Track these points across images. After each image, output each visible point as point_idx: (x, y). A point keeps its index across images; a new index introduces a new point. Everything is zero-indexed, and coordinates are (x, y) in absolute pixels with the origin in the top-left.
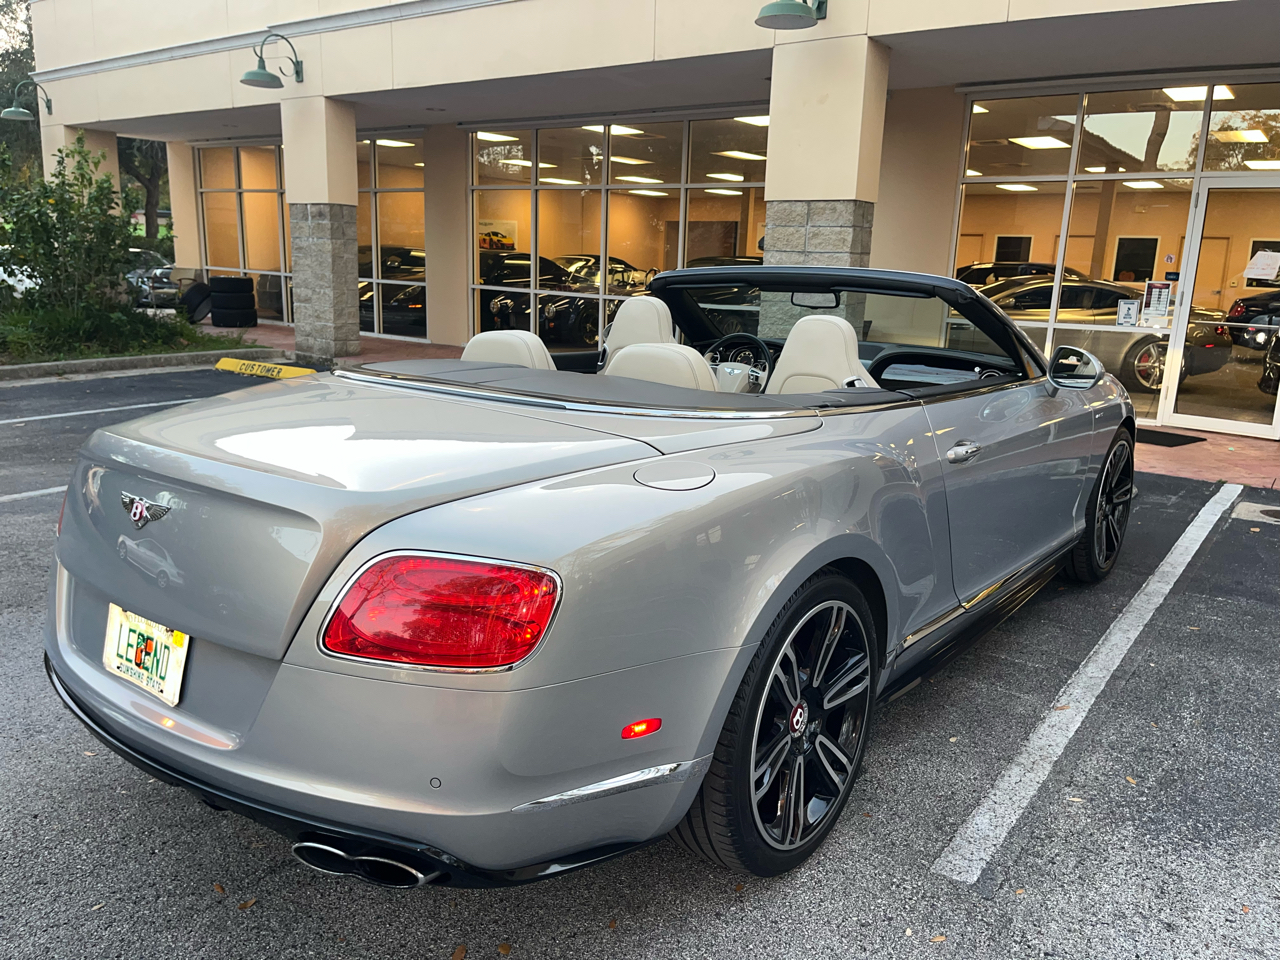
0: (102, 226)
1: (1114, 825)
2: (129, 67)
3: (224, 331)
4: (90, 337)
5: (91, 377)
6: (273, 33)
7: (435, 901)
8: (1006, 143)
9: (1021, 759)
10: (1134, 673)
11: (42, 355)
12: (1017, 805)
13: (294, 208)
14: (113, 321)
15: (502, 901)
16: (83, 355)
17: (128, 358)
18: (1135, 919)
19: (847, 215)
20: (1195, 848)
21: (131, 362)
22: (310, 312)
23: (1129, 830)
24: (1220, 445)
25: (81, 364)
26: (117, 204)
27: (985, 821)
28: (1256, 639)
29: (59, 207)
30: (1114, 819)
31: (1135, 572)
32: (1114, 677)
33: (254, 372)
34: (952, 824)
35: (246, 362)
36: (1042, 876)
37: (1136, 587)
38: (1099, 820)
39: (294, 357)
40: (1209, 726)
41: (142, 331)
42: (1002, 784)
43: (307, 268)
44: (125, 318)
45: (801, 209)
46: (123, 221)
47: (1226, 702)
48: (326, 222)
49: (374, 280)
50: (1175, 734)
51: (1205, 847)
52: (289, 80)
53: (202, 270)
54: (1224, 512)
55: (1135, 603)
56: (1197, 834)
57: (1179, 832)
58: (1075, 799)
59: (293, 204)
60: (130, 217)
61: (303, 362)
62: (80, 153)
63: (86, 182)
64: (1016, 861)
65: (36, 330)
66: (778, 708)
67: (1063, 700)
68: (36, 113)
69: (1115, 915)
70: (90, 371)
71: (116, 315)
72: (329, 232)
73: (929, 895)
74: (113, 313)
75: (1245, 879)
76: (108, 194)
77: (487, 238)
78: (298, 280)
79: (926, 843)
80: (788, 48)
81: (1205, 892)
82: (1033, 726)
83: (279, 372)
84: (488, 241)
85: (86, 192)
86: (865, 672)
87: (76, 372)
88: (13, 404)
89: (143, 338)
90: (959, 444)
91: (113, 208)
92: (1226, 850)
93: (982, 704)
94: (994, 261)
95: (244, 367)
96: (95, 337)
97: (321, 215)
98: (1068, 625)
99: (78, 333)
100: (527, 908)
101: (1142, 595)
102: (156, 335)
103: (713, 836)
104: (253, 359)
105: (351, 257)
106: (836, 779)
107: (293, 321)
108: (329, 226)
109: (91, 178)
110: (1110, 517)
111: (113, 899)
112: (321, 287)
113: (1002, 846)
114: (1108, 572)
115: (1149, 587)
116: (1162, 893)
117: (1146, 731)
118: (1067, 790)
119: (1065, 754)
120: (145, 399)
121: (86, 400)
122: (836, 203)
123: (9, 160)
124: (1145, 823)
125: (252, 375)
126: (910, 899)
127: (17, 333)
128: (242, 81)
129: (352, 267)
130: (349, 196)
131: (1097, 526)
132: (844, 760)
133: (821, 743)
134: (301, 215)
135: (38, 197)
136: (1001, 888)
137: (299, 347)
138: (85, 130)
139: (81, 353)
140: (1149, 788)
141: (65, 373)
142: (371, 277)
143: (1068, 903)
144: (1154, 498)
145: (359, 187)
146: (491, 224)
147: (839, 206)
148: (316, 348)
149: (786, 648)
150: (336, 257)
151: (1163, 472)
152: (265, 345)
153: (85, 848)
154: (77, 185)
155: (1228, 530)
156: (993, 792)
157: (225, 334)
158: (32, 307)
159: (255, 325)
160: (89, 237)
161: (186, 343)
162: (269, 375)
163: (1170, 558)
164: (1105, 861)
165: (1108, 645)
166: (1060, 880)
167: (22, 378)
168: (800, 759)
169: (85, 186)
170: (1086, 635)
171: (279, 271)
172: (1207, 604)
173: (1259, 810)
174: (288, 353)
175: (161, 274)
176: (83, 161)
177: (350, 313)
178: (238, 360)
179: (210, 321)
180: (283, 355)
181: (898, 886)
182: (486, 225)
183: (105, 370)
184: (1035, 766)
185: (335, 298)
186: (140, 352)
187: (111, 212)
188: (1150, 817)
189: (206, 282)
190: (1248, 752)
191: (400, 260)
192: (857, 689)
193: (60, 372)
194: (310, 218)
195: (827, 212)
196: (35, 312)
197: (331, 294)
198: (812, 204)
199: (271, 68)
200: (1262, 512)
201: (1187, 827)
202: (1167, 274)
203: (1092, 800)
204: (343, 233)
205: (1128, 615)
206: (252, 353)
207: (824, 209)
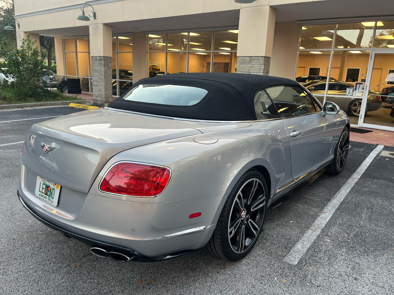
0: (35, 63)
1: (340, 248)
2: (43, 14)
3: (71, 95)
4: (31, 96)
5: (31, 108)
6: (87, 4)
7: (133, 266)
8: (313, 39)
9: (312, 228)
10: (348, 203)
11: (16, 101)
12: (310, 241)
13: (93, 57)
14: (38, 92)
15: (153, 267)
16: (29, 101)
17: (42, 103)
18: (345, 276)
19: (262, 61)
20: (364, 256)
21: (43, 104)
22: (97, 89)
23: (344, 250)
24: (377, 133)
25: (28, 105)
26: (39, 56)
27: (300, 246)
28: (386, 193)
29: (22, 57)
30: (340, 246)
31: (349, 172)
32: (341, 204)
33: (80, 107)
34: (290, 247)
35: (78, 104)
36: (317, 263)
37: (350, 176)
38: (335, 246)
39: (92, 103)
40: (370, 219)
41: (47, 95)
42: (306, 235)
43: (96, 76)
44: (42, 91)
45: (248, 59)
46: (41, 61)
47: (376, 212)
48: (103, 62)
49: (117, 80)
50: (360, 221)
51: (368, 255)
52: (92, 18)
53: (65, 76)
54: (378, 154)
55: (349, 181)
56: (365, 251)
57: (360, 251)
58: (328, 240)
59: (93, 56)
60: (43, 60)
61: (95, 104)
62: (28, 40)
63: (30, 49)
64: (309, 258)
65: (14, 94)
66: (237, 210)
67: (325, 210)
68: (15, 28)
69: (339, 275)
70: (31, 106)
71: (39, 90)
72: (103, 65)
73: (282, 268)
74: (38, 89)
75: (380, 265)
76: (37, 53)
77: (152, 67)
78: (94, 80)
79: (282, 252)
80: (244, 9)
81: (367, 269)
82: (316, 218)
83: (88, 108)
84: (152, 68)
85: (30, 52)
86: (264, 200)
87: (27, 106)
88: (7, 116)
89: (47, 97)
90: (294, 131)
91: (38, 57)
92: (374, 256)
93: (300, 211)
94: (308, 75)
95: (77, 106)
96: (32, 96)
97: (101, 60)
98: (328, 187)
99: (27, 95)
100: (160, 269)
101: (351, 179)
102: (51, 96)
103: (217, 248)
104: (80, 103)
105: (110, 73)
106: (255, 232)
107: (92, 92)
108: (103, 63)
109: (31, 48)
110: (342, 155)
111: (37, 264)
112: (101, 82)
113: (305, 254)
114: (341, 172)
115: (353, 176)
116: (354, 269)
117: (350, 220)
118: (326, 237)
119: (325, 227)
120: (48, 115)
121: (30, 115)
122: (259, 57)
123: (7, 42)
124: (349, 248)
125: (80, 108)
126: (276, 269)
127: (9, 95)
128: (77, 19)
129: (110, 76)
130: (110, 54)
131: (337, 157)
132: (257, 227)
133: (250, 221)
134: (95, 60)
135: (16, 53)
136: (304, 266)
137: (94, 100)
138: (30, 33)
139: (28, 101)
140: (351, 237)
141: (23, 107)
142: (116, 79)
143: (325, 271)
144: (356, 149)
145: (113, 51)
146: (153, 63)
147: (260, 58)
148: (99, 100)
149: (239, 192)
150: (105, 73)
151: (359, 141)
152: (84, 99)
153: (29, 249)
154: (27, 50)
155: (379, 159)
156: (303, 238)
157: (72, 96)
158: (14, 87)
159: (81, 93)
160: (31, 66)
161: (60, 98)
162: (85, 109)
163: (360, 168)
164: (337, 259)
165: (340, 194)
166: (322, 264)
167: (10, 108)
168: (244, 226)
169: (30, 50)
170: (333, 190)
171: (88, 77)
172: (371, 182)
173: (385, 245)
174: (91, 102)
175: (52, 77)
176: (29, 43)
177: (110, 90)
178: (75, 104)
179: (67, 92)
180: (89, 102)
181: (273, 265)
182: (151, 63)
183: (35, 106)
184: (316, 230)
185: (105, 85)
186: (46, 101)
187: (38, 58)
188: (351, 246)
189: (66, 80)
190: (382, 227)
191: (125, 73)
192: (261, 205)
193: (22, 107)
194: (98, 61)
195: (256, 60)
196: (14, 88)
197: (104, 84)
198: (251, 57)
199: (86, 15)
200: (389, 154)
201: (362, 249)
202: (362, 80)
203: (333, 240)
204: (108, 65)
205: (347, 185)
206: (79, 102)
207: (255, 59)
